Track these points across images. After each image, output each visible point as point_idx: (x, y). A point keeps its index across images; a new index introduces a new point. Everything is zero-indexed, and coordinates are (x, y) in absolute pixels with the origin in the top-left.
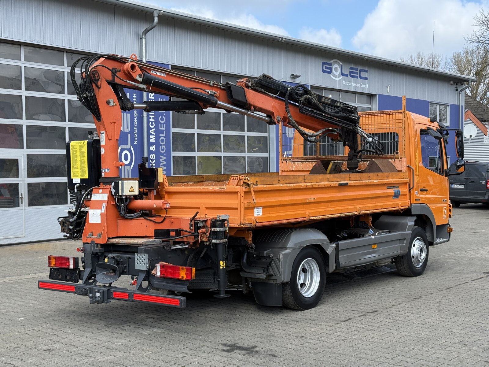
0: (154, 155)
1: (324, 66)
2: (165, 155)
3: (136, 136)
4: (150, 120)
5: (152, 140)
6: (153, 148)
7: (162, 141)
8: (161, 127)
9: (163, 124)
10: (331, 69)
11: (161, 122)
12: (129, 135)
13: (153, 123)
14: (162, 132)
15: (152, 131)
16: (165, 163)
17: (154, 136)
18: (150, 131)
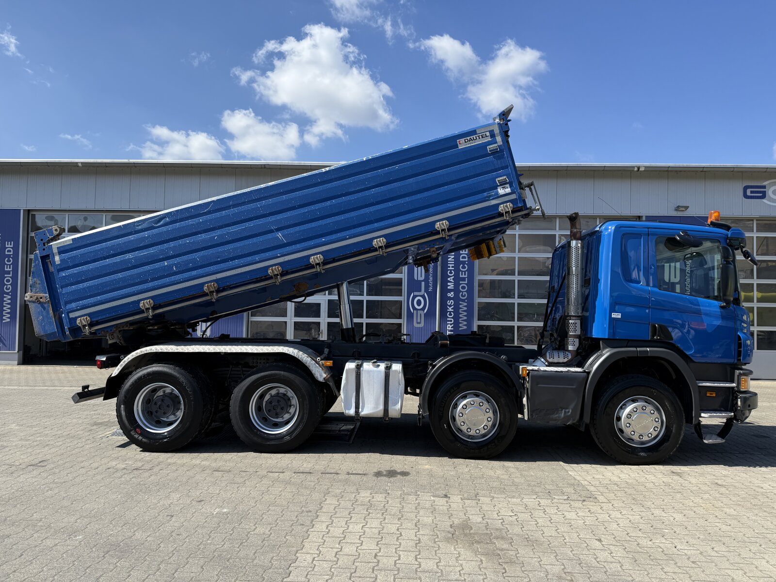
0: (451, 301)
1: (749, 191)
2: (466, 301)
3: (431, 283)
4: (449, 269)
5: (451, 286)
6: (451, 295)
7: (463, 288)
8: (462, 275)
9: (465, 272)
10: (763, 192)
11: (462, 269)
12: (423, 283)
13: (452, 271)
14: (464, 279)
15: (451, 279)
16: (465, 308)
17: (453, 283)
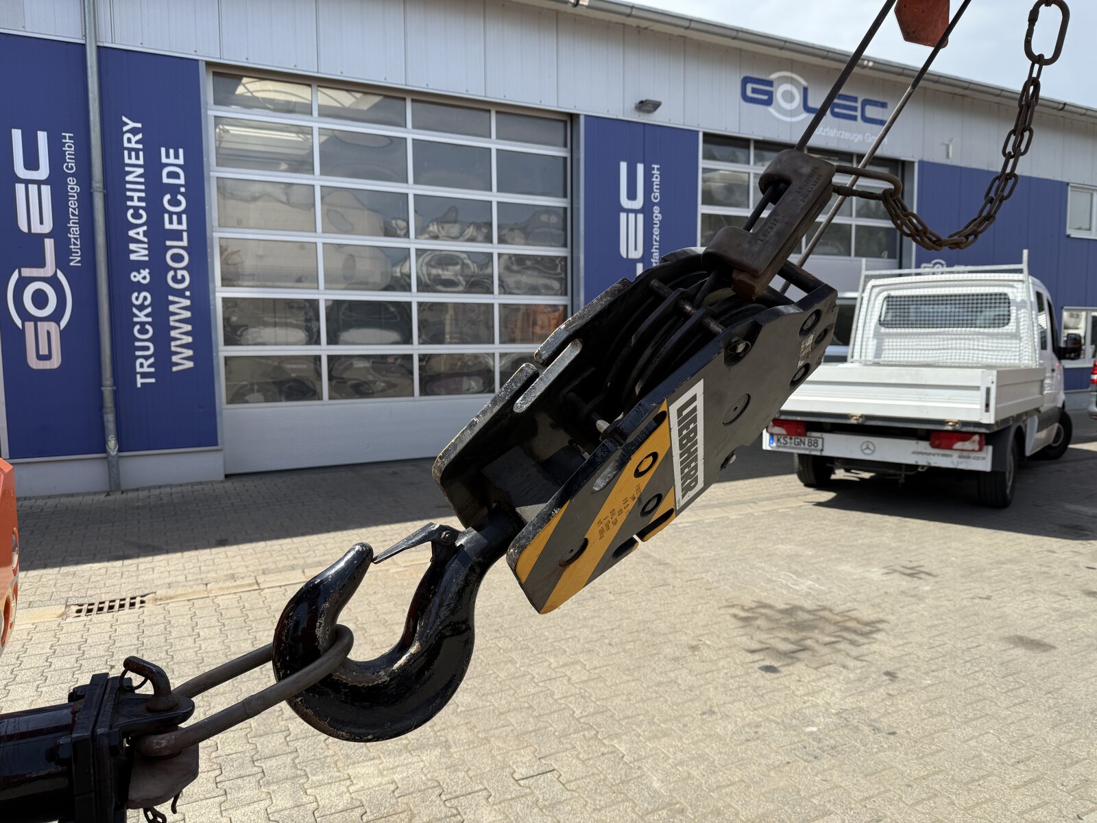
1: (749, 87)
2: (188, 293)
3: (75, 244)
4: (129, 203)
5: (139, 252)
6: (142, 277)
7: (177, 258)
8: (171, 222)
9: (179, 215)
10: (770, 94)
12: (49, 244)
13: (141, 211)
14: (177, 235)
15: (138, 233)
16: (188, 314)
17: (146, 246)
18: (132, 233)
